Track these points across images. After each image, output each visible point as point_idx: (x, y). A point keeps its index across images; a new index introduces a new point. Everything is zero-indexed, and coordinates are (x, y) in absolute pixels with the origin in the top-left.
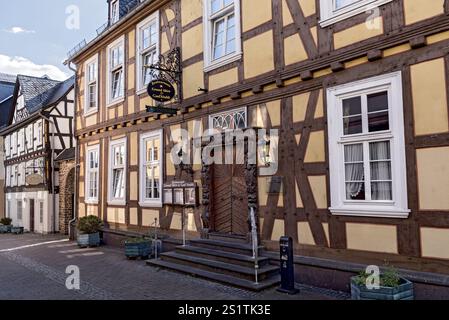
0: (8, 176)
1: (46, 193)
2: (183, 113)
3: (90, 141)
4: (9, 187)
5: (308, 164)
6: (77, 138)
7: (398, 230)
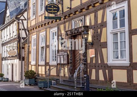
0: (3, 51)
1: (18, 60)
2: (64, 19)
3: (33, 33)
4: (4, 58)
5: (102, 42)
6: (29, 31)
7: (127, 72)
